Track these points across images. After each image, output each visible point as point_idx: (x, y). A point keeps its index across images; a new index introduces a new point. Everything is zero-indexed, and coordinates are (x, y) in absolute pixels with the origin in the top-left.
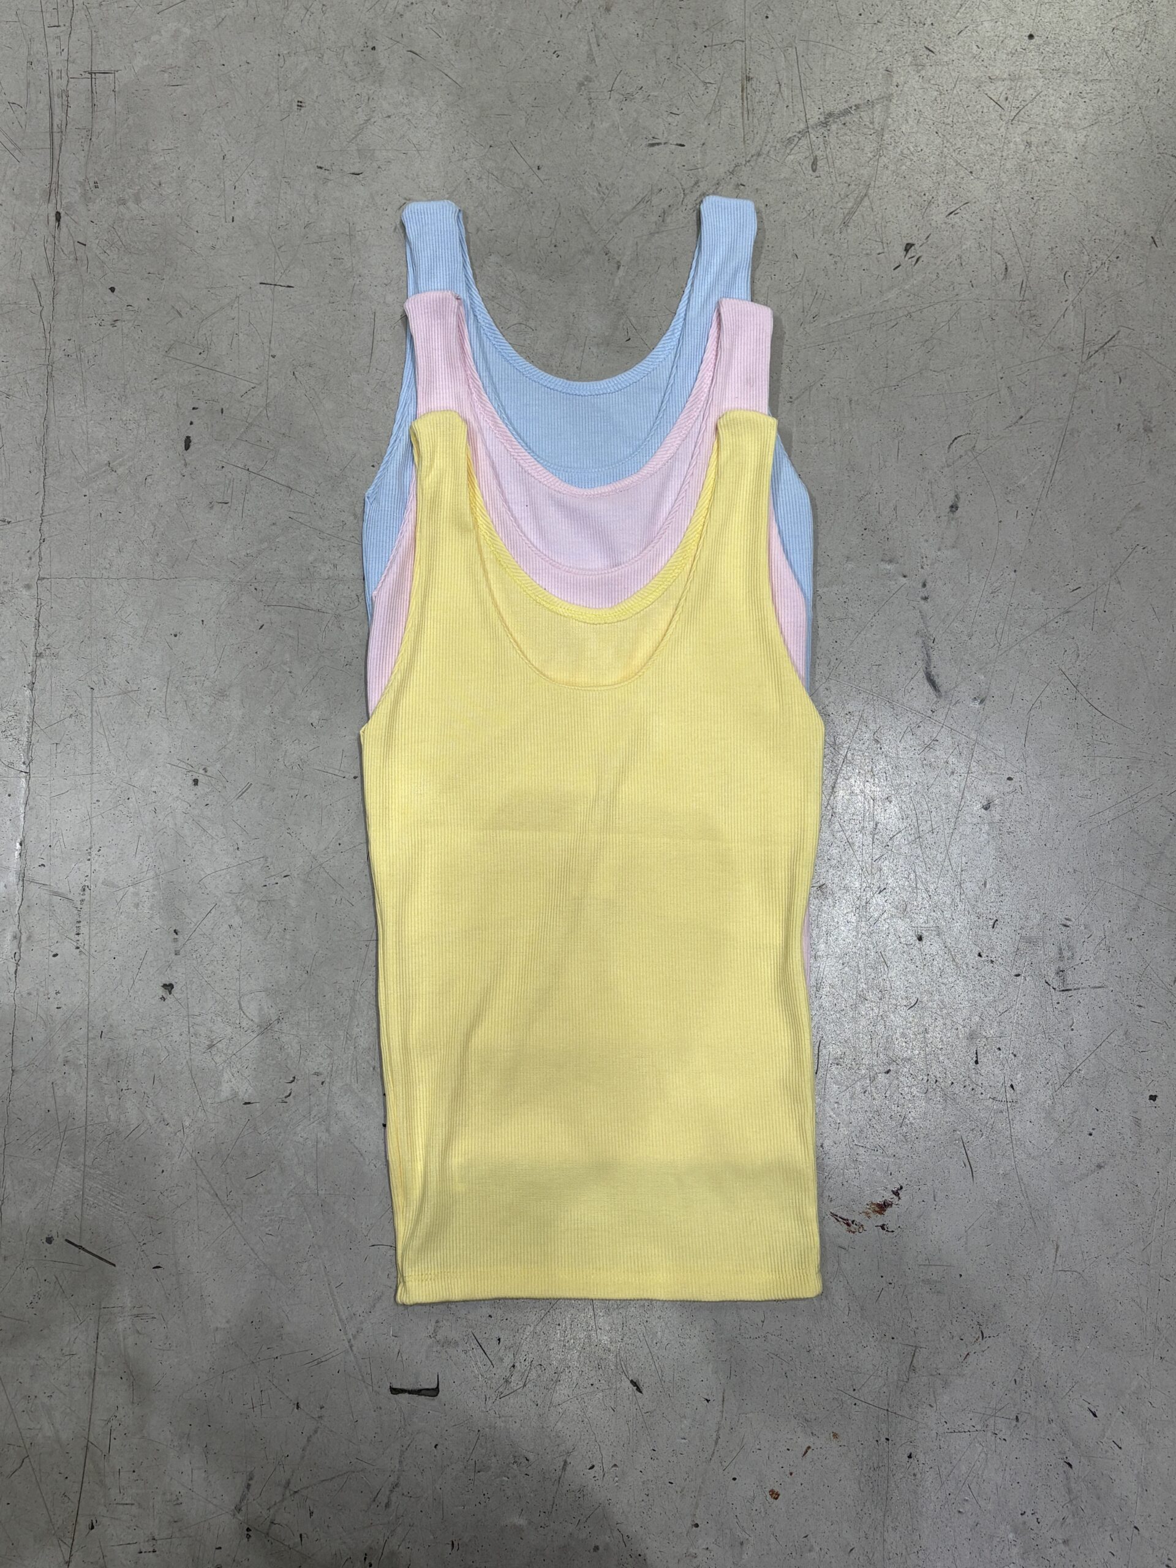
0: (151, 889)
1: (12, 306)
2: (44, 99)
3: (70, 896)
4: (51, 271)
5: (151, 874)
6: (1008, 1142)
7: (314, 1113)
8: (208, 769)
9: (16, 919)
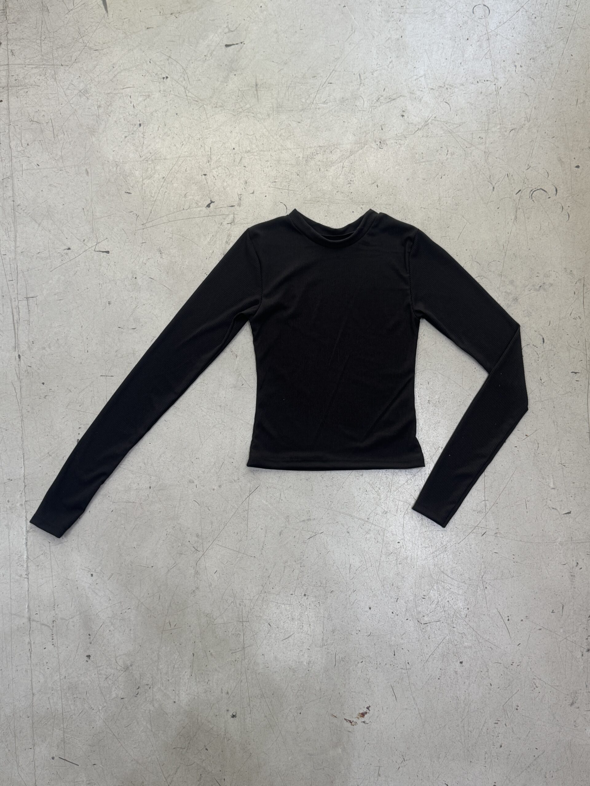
0: (78, 619)
1: (5, 394)
2: (10, 310)
3: (48, 625)
4: (19, 378)
5: (78, 613)
6: (408, 685)
7: (148, 699)
8: (97, 569)
9: (29, 636)
